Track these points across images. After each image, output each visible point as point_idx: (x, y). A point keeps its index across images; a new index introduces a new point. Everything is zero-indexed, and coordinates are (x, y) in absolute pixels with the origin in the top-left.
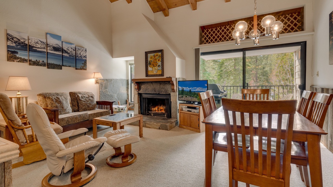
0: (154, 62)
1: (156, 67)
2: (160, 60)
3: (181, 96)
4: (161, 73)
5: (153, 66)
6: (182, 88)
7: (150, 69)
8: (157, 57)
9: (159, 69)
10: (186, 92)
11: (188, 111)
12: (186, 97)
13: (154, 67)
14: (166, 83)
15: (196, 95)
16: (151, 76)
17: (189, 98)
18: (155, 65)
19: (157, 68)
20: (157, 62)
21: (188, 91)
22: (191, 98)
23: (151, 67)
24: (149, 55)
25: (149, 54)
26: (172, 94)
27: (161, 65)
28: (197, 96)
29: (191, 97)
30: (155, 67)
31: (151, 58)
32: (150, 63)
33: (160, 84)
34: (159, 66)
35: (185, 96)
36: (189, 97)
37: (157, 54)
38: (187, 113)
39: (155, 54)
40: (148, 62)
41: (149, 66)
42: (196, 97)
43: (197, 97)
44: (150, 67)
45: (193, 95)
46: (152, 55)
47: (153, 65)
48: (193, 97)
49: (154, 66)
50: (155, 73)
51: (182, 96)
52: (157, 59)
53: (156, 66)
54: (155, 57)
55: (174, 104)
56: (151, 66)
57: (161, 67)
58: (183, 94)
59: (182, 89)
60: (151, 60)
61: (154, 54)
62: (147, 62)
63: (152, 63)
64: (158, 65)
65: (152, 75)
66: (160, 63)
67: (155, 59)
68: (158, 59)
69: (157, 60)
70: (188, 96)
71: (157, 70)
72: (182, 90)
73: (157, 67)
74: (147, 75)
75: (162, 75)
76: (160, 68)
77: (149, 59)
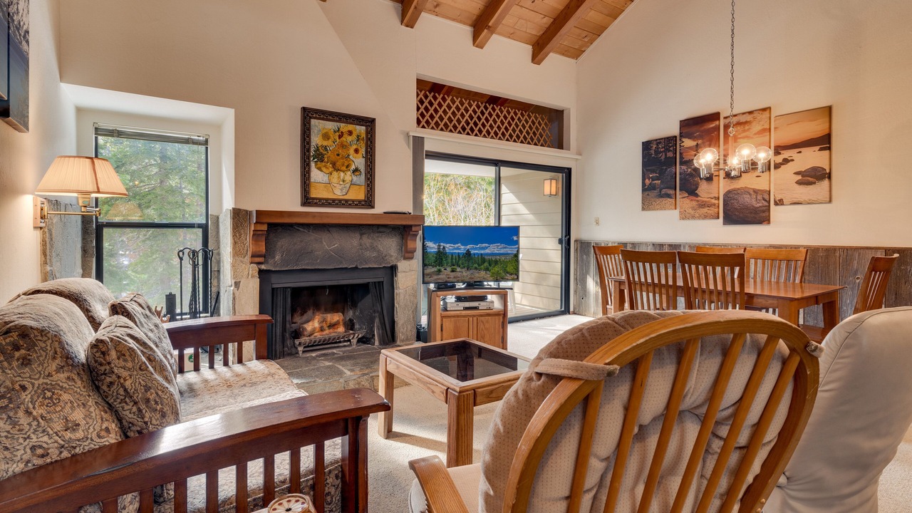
0: (338, 155)
1: (343, 171)
2: (363, 151)
3: (435, 269)
4: (361, 196)
5: (331, 169)
6: (439, 246)
7: (317, 175)
8: (350, 139)
9: (358, 183)
10: (452, 258)
11: (466, 309)
12: (453, 271)
13: (335, 174)
14: (381, 230)
15: (486, 264)
16: (323, 205)
17: (464, 274)
18: (343, 165)
19: (348, 176)
20: (351, 157)
21: (459, 256)
22: (468, 273)
23: (324, 169)
24: (317, 125)
25: (315, 118)
26: (403, 265)
27: (362, 168)
28: (490, 265)
29: (471, 271)
30: (342, 174)
31: (326, 136)
32: (323, 155)
33: (361, 235)
34: (356, 170)
35: (449, 269)
36: (463, 270)
37: (351, 127)
38: (464, 316)
39: (345, 127)
40: (312, 149)
41: (313, 164)
42: (487, 269)
43: (490, 268)
44: (319, 169)
45: (476, 265)
46: (330, 126)
47: (334, 164)
48: (476, 268)
49: (338, 170)
50: (338, 193)
51: (440, 271)
52: (351, 145)
53: (344, 168)
54: (340, 137)
55: (407, 297)
56: (325, 166)
57: (363, 176)
58: (441, 264)
59: (439, 248)
60: (325, 143)
61: (338, 124)
62: (309, 150)
63: (329, 155)
64: (353, 167)
65: (330, 199)
66: (359, 162)
67: (343, 146)
68: (355, 147)
69: (352, 151)
70: (458, 269)
71: (348, 186)
72: (439, 251)
73: (349, 173)
74: (307, 200)
75: (369, 202)
76: (361, 179)
77: (316, 140)
